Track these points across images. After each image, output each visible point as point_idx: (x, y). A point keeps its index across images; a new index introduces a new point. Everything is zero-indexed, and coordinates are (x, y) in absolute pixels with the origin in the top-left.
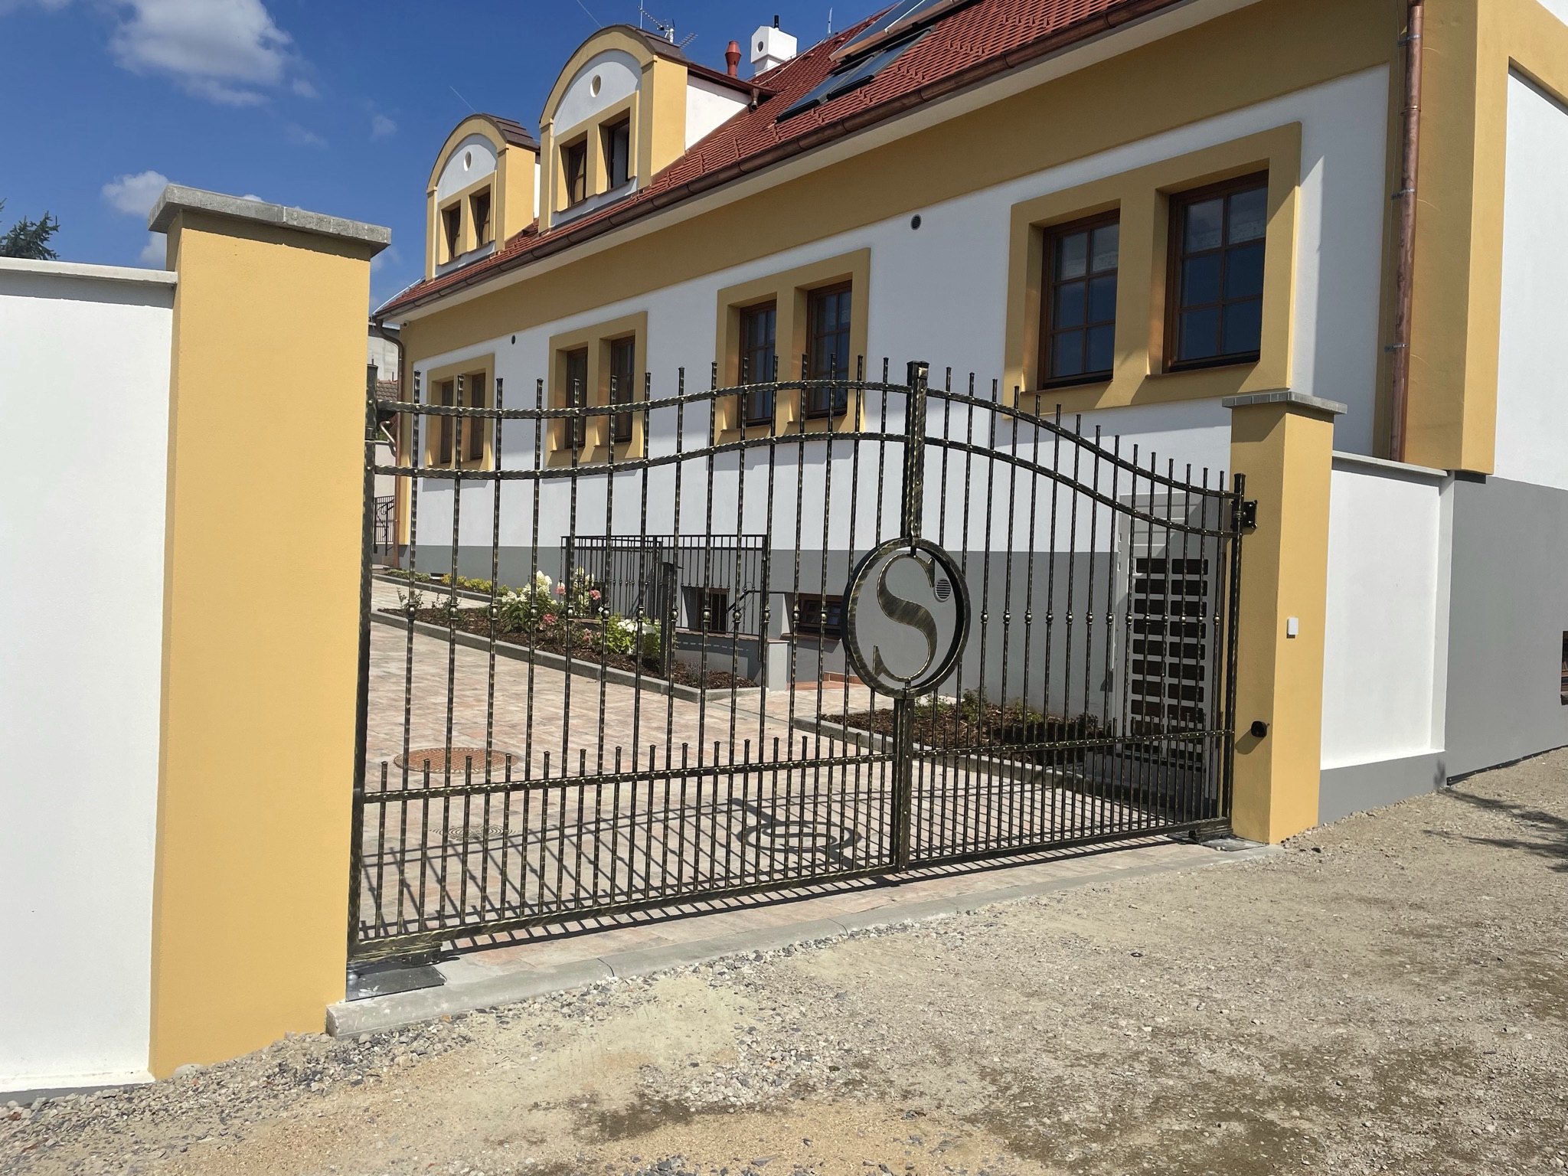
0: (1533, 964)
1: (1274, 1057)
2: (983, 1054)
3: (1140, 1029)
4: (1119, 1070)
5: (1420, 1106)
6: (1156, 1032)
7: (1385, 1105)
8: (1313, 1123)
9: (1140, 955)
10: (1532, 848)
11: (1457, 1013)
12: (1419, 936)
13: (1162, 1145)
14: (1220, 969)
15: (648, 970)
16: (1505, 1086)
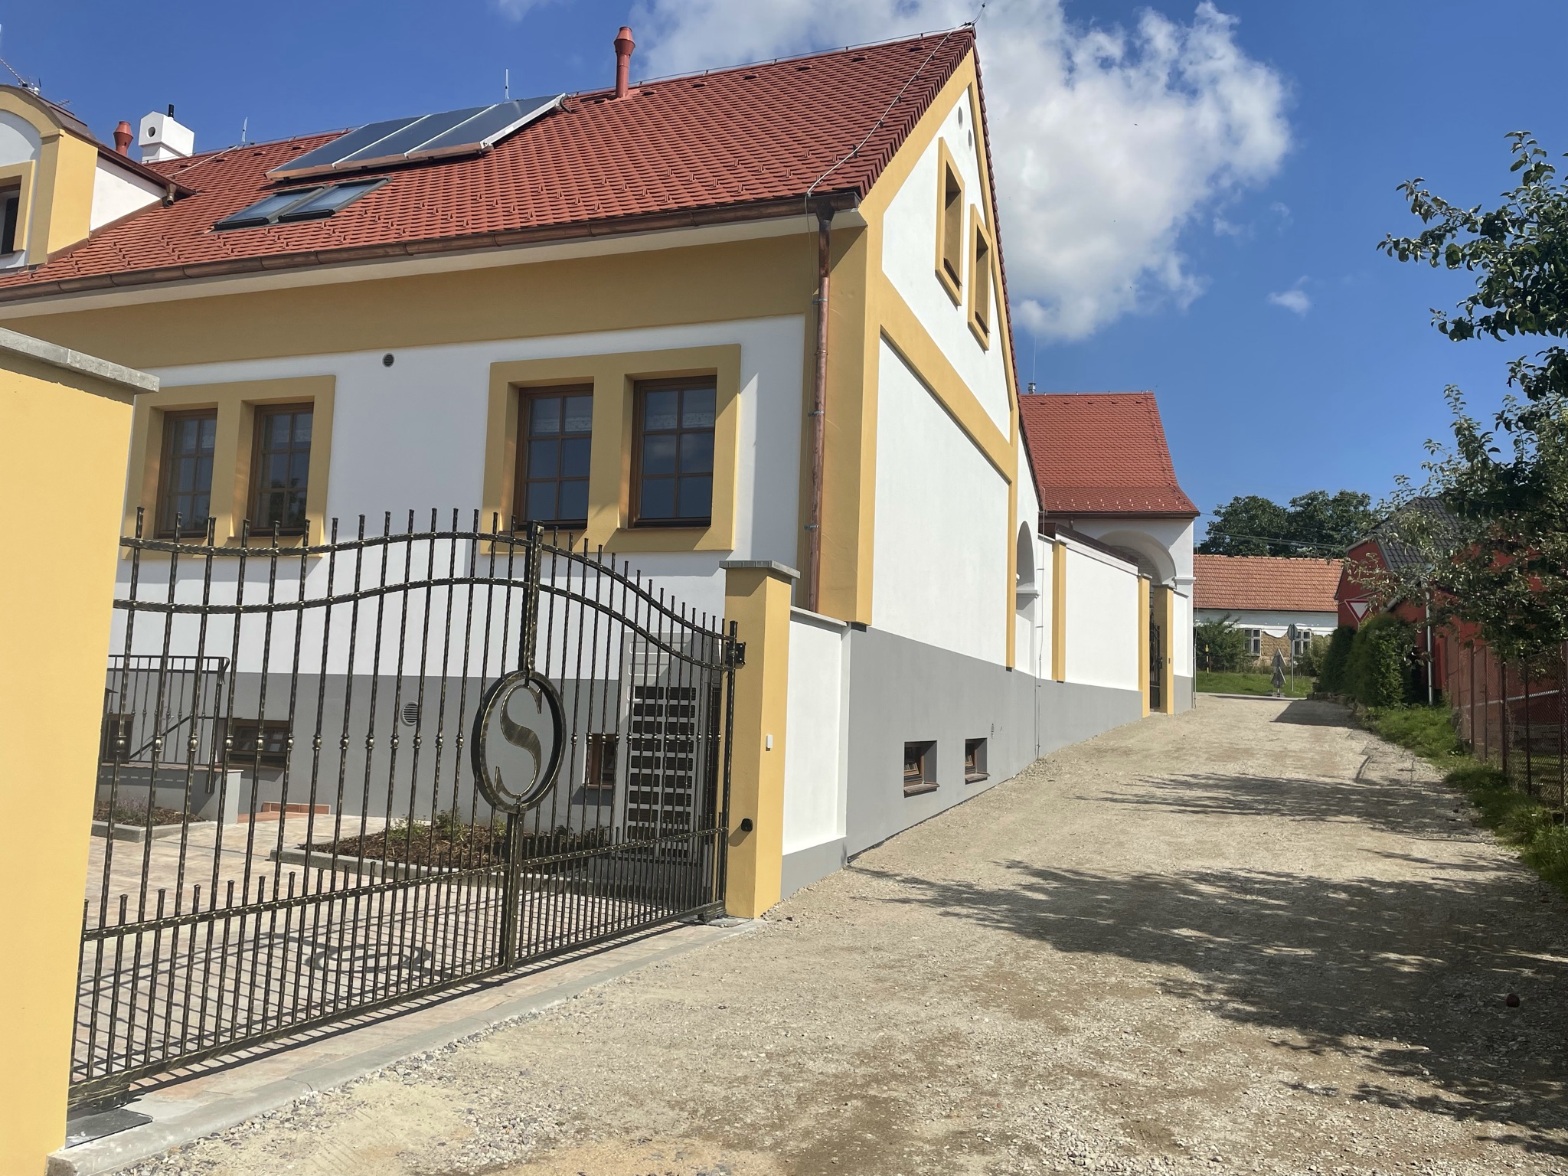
0: (965, 976)
1: (852, 1057)
2: (662, 1092)
3: (758, 1056)
4: (762, 1084)
5: (950, 1071)
6: (769, 1055)
7: (933, 1073)
8: (899, 1092)
9: (725, 1008)
10: (921, 901)
11: (940, 1013)
12: (891, 967)
13: (819, 1123)
14: (784, 1008)
15: (339, 1082)
16: (989, 1051)
